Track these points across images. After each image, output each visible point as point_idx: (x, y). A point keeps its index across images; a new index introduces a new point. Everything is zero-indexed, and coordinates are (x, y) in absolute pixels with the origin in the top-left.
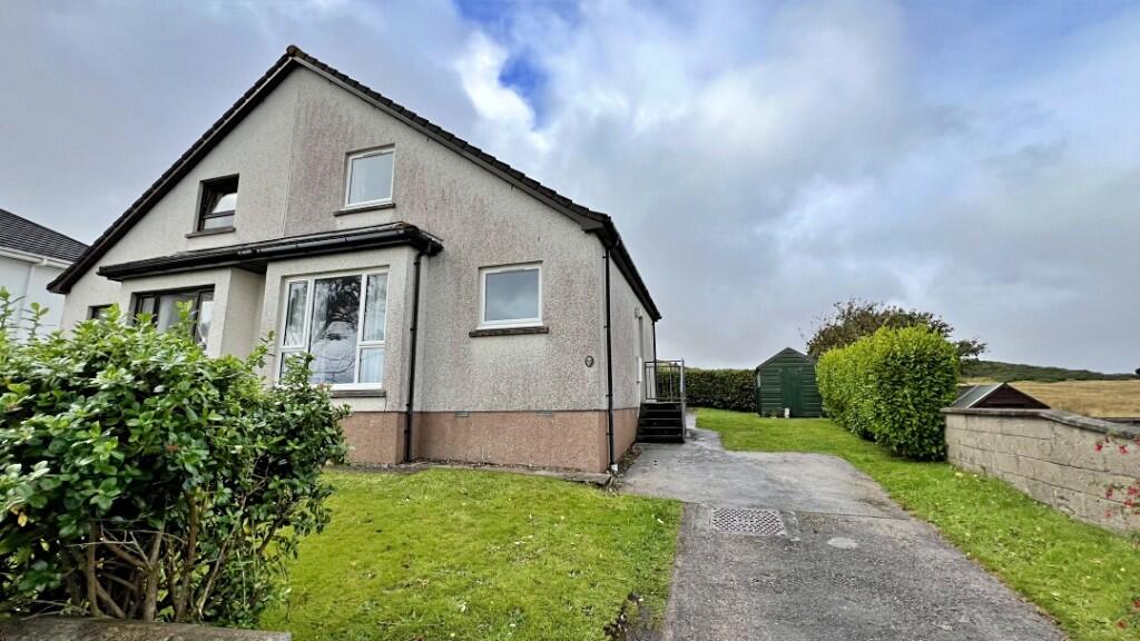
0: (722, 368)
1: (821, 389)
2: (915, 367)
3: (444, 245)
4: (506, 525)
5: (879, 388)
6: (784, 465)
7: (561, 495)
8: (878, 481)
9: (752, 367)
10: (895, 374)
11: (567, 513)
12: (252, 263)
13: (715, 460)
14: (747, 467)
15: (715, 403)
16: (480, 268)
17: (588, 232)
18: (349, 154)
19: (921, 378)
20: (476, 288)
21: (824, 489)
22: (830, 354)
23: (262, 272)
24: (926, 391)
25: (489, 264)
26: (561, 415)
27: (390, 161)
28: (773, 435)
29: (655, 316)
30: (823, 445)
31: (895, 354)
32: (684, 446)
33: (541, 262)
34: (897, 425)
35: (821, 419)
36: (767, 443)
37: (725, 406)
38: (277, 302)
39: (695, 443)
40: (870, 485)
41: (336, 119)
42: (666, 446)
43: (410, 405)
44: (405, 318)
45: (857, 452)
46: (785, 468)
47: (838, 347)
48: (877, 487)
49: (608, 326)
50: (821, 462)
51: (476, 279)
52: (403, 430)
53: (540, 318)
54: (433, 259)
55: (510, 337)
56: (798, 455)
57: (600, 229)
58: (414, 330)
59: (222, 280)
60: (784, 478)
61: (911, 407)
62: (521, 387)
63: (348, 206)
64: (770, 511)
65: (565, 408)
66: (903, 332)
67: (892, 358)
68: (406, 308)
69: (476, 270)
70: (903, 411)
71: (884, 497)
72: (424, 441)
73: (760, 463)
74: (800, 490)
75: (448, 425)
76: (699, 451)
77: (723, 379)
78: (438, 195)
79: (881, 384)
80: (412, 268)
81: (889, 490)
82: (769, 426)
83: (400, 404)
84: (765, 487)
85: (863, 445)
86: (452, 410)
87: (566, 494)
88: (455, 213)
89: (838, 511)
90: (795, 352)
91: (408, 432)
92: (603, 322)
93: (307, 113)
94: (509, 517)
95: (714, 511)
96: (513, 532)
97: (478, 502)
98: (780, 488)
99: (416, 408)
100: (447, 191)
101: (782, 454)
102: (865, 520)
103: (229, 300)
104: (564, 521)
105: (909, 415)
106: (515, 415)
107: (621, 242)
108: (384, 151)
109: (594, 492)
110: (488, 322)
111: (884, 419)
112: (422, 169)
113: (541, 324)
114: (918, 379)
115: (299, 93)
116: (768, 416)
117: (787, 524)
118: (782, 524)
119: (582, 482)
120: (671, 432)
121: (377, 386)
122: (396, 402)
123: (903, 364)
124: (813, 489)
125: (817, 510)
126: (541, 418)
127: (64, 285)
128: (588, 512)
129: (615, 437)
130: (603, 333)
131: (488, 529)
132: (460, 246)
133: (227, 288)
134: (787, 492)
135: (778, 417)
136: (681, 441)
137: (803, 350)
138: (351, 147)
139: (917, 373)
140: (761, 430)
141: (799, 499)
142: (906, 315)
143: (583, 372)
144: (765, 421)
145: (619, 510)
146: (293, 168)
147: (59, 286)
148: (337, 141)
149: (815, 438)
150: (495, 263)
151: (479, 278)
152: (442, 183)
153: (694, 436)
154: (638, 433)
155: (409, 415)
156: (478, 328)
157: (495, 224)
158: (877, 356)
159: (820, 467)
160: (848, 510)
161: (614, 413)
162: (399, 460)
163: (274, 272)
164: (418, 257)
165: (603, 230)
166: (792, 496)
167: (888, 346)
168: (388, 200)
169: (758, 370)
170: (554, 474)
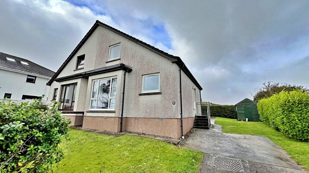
0: (224, 105)
1: (259, 113)
2: (298, 105)
3: (133, 69)
4: (138, 158)
5: (283, 113)
6: (245, 140)
7: (161, 147)
8: (284, 149)
9: (234, 104)
10: (289, 108)
11: (161, 155)
12: (85, 76)
13: (219, 136)
14: (230, 139)
15: (222, 116)
16: (142, 75)
17: (173, 62)
18: (110, 46)
19: (301, 110)
20: (141, 81)
21: (261, 151)
22: (263, 101)
23: (88, 79)
24: (304, 115)
25: (145, 74)
26: (165, 120)
27: (120, 47)
28: (241, 128)
29: (200, 89)
30: (260, 133)
31: (289, 101)
32: (209, 130)
33: (159, 73)
34: (292, 127)
35: (260, 122)
36: (239, 130)
37: (226, 117)
38: (91, 87)
39: (213, 129)
40: (281, 151)
41: (107, 38)
42: (203, 130)
43: (122, 115)
44: (121, 90)
45: (274, 136)
46: (245, 141)
47: (265, 98)
48: (284, 153)
49: (181, 92)
50: (260, 139)
51: (141, 78)
52: (120, 122)
53: (159, 90)
54: (130, 73)
55: (150, 95)
56: (250, 136)
57: (177, 61)
58: (124, 93)
59: (79, 81)
60: (244, 145)
61: (297, 121)
62: (153, 111)
63: (109, 60)
64: (237, 160)
65: (166, 117)
66: (291, 92)
67: (288, 102)
68: (121, 87)
69: (141, 76)
70: (293, 122)
71: (288, 157)
72: (126, 126)
73: (235, 138)
74: (251, 151)
75: (133, 121)
76: (213, 132)
77: (224, 108)
78: (131, 55)
79: (284, 112)
80: (123, 76)
81: (290, 154)
82: (240, 124)
83: (119, 115)
84: (236, 149)
85: (277, 133)
86: (134, 117)
87: (163, 147)
88: (136, 60)
89: (267, 162)
90: (249, 100)
91: (121, 123)
92: (179, 90)
93: (100, 37)
94: (141, 154)
95: (215, 157)
96: (140, 161)
97: (133, 148)
98: (242, 150)
99: (124, 116)
100: (134, 54)
101: (244, 135)
102: (280, 168)
103: (80, 86)
104: (159, 158)
105: (296, 124)
106: (152, 119)
107: (185, 65)
108: (118, 45)
109: (172, 147)
110: (144, 91)
111: (286, 124)
112: (128, 49)
113: (159, 91)
114: (300, 110)
115: (99, 32)
116: (240, 120)
117: (244, 167)
118: (242, 166)
119: (170, 143)
120: (205, 125)
121: (113, 110)
122: (118, 114)
123: (293, 104)
124: (256, 151)
125: (258, 161)
126: (159, 120)
127: (50, 84)
128: (168, 155)
129: (183, 127)
130: (179, 94)
131: (133, 159)
132: (137, 69)
133: (80, 83)
134: (245, 151)
135: (244, 121)
136: (208, 128)
137: (252, 99)
138: (110, 44)
139: (300, 108)
140: (237, 126)
141: (250, 155)
142: (291, 87)
143: (172, 107)
144: (239, 122)
145: (179, 155)
146: (97, 51)
147: (48, 84)
148: (107, 43)
149: (257, 129)
150: (146, 74)
151: (142, 78)
152: (132, 52)
153: (213, 127)
154: (194, 125)
155: (122, 118)
156: (142, 93)
157: (146, 62)
158: (281, 101)
159: (259, 141)
160: (271, 162)
161: (183, 119)
162: (119, 131)
163: (90, 78)
164: (125, 73)
165: (178, 62)
166: (246, 153)
167: (286, 98)
168: (119, 58)
169: (236, 105)
170: (162, 139)
